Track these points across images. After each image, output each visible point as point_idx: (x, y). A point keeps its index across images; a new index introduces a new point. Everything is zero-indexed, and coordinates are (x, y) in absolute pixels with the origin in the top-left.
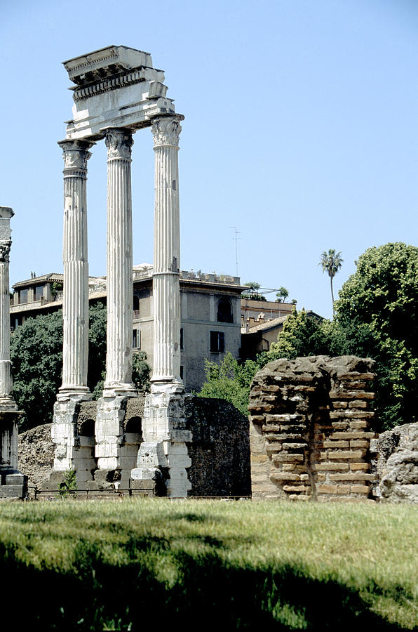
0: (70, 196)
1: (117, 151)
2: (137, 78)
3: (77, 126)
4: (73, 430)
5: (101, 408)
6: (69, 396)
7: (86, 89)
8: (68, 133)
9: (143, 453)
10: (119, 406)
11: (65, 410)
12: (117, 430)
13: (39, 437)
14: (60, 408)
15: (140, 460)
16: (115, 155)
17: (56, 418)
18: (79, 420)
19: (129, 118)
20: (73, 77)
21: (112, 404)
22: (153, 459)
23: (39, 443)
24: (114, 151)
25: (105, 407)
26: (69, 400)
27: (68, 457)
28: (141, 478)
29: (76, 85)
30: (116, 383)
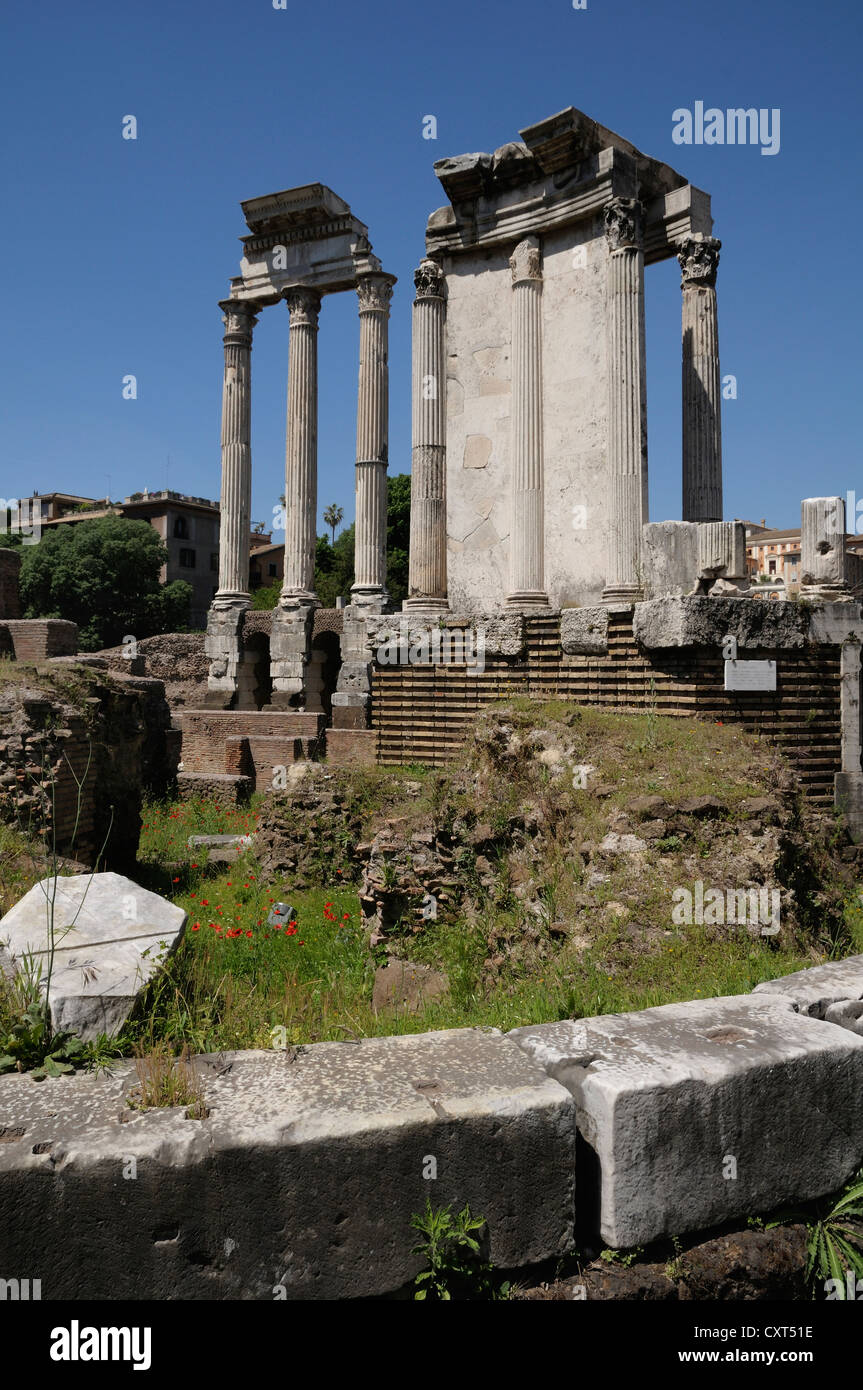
0: (234, 367)
1: (305, 314)
2: (341, 228)
3: (246, 284)
4: (236, 643)
5: (279, 619)
6: (230, 604)
7: (265, 241)
8: (233, 292)
9: (346, 675)
10: (305, 618)
11: (223, 620)
12: (303, 646)
13: (154, 649)
14: (217, 617)
15: (340, 683)
16: (303, 320)
17: (212, 628)
18: (244, 632)
19: (325, 276)
20: (252, 221)
21: (293, 615)
22: (361, 682)
23: (155, 655)
24: (300, 315)
25: (285, 618)
26: (230, 608)
27: (229, 675)
28: (347, 704)
29: (252, 234)
30: (299, 590)
